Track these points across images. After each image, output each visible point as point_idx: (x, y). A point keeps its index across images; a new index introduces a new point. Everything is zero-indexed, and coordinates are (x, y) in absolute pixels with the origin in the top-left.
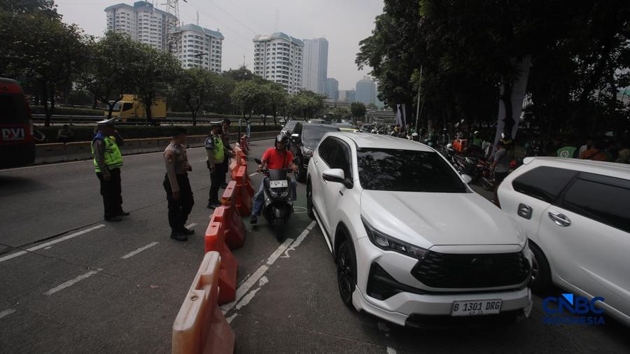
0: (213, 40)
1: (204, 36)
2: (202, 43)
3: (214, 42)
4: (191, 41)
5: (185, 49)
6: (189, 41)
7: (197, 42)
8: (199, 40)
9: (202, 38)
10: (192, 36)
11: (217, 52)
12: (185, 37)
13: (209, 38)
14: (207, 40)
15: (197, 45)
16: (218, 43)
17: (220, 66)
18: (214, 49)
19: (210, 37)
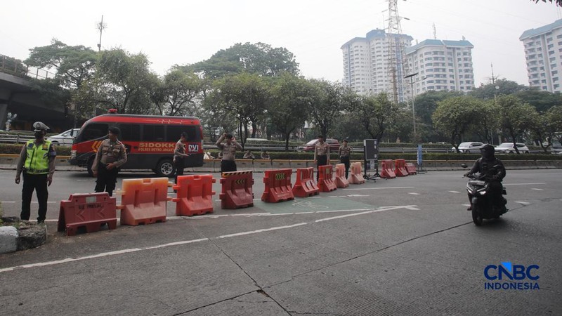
0: (457, 51)
1: (444, 50)
2: (443, 59)
3: (459, 54)
4: (428, 59)
5: (422, 69)
6: (426, 59)
7: (436, 58)
8: (439, 56)
9: (442, 53)
10: (430, 53)
11: (466, 65)
12: (421, 55)
13: (451, 50)
14: (449, 53)
15: (436, 61)
16: (465, 54)
17: (473, 82)
18: (460, 62)
19: (454, 49)
